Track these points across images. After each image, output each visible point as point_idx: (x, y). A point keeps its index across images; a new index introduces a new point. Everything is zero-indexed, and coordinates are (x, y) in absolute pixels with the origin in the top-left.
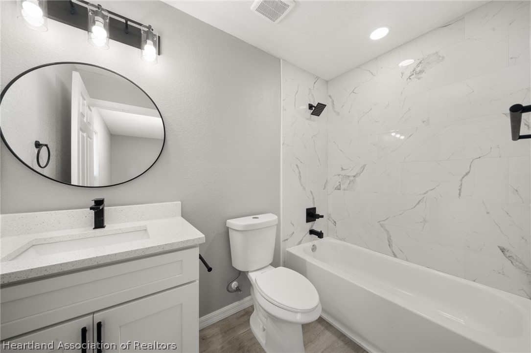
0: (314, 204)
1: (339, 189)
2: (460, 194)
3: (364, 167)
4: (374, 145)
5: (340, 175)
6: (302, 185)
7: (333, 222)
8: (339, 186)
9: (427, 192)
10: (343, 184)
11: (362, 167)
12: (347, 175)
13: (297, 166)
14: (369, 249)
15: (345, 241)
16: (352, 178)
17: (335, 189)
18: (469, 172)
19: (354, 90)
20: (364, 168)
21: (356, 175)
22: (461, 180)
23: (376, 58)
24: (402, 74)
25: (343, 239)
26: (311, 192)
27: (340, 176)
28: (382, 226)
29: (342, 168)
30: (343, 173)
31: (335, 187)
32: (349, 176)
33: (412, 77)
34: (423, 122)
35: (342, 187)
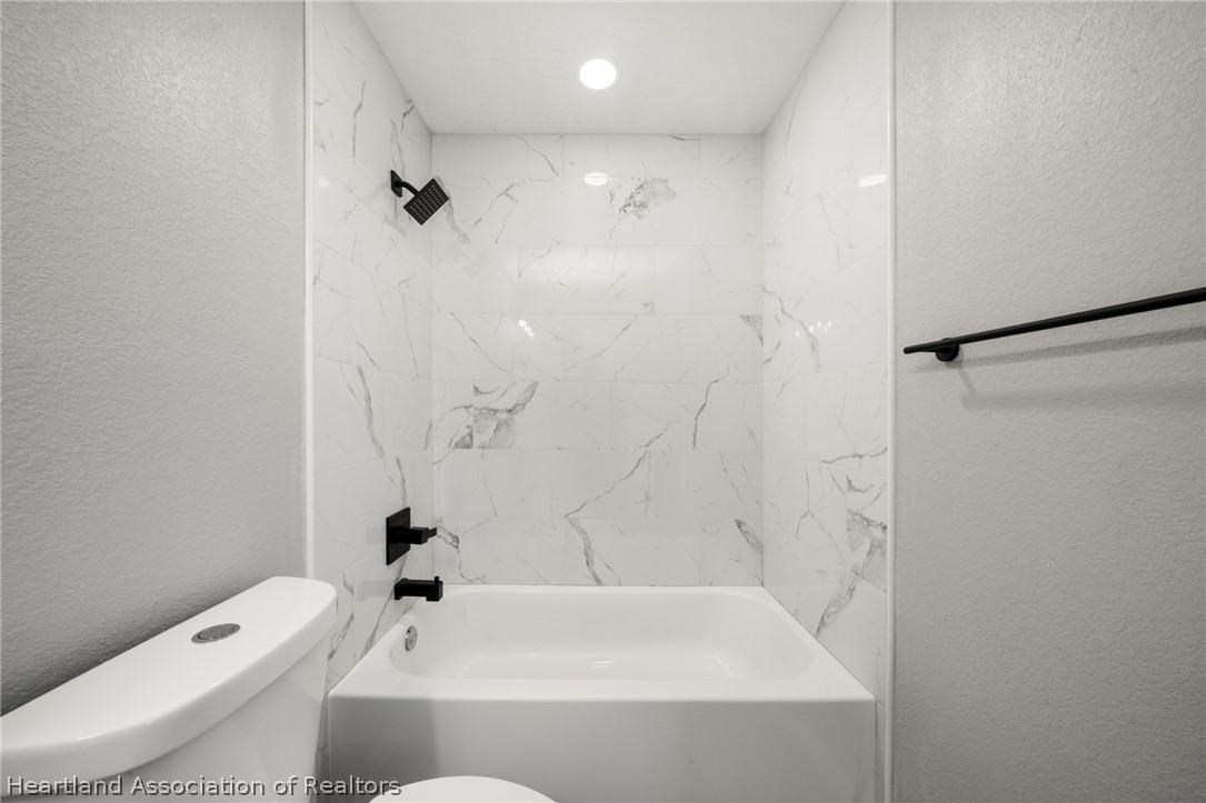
0: (404, 500)
1: (468, 447)
2: (694, 443)
3: (532, 389)
4: (557, 338)
5: (469, 407)
6: (374, 440)
7: (450, 539)
8: (468, 438)
9: (651, 442)
10: (479, 433)
11: (529, 387)
12: (491, 407)
13: (361, 372)
14: (546, 583)
15: (485, 583)
16: (504, 416)
17: (457, 446)
18: (705, 405)
19: (507, 190)
20: (534, 392)
21: (514, 408)
22: (696, 419)
23: (562, 136)
24: (612, 195)
25: (482, 580)
26: (398, 461)
27: (471, 410)
28: (573, 524)
29: (476, 389)
30: (481, 401)
31: (456, 439)
32: (495, 411)
33: (628, 209)
34: (646, 305)
35: (478, 440)
